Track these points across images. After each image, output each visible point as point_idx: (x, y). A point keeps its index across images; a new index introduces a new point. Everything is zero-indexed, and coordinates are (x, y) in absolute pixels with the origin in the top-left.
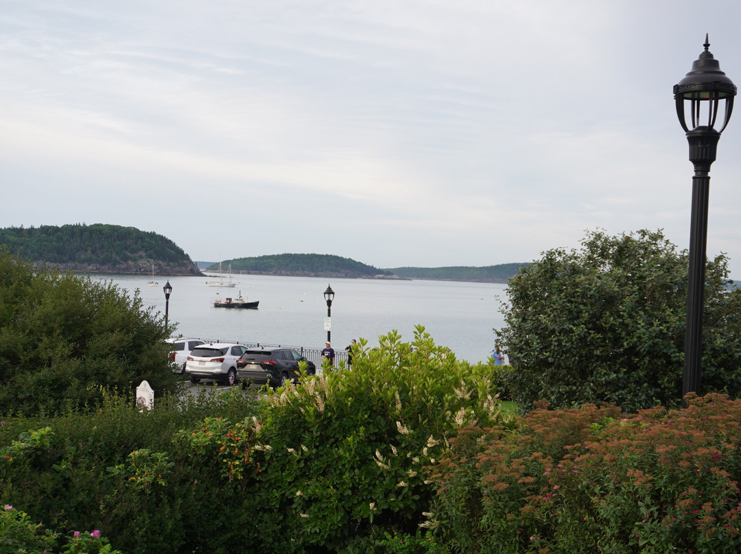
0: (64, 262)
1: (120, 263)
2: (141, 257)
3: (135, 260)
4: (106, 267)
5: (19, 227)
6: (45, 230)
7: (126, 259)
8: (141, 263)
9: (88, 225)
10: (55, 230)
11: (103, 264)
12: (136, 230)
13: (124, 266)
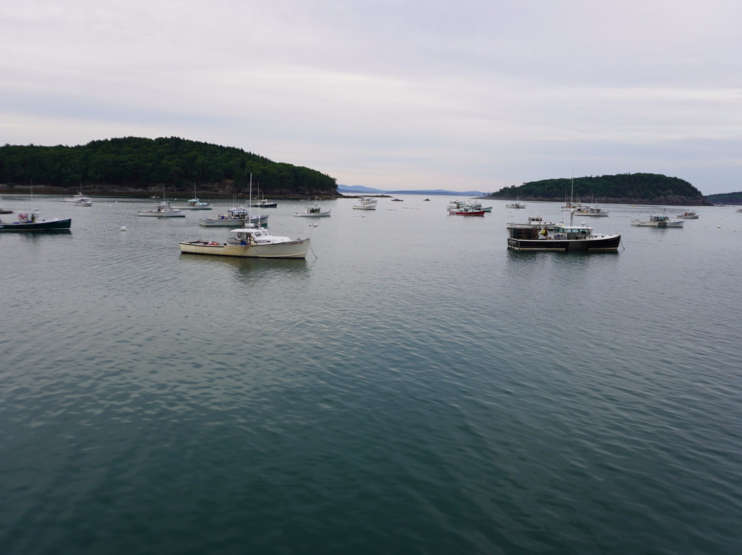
0: (620, 197)
1: (654, 198)
2: (669, 194)
3: (665, 195)
4: (646, 200)
5: (589, 176)
6: (606, 177)
7: (658, 195)
8: (669, 197)
9: (632, 174)
10: (612, 177)
11: (644, 198)
12: (664, 176)
13: (658, 199)
